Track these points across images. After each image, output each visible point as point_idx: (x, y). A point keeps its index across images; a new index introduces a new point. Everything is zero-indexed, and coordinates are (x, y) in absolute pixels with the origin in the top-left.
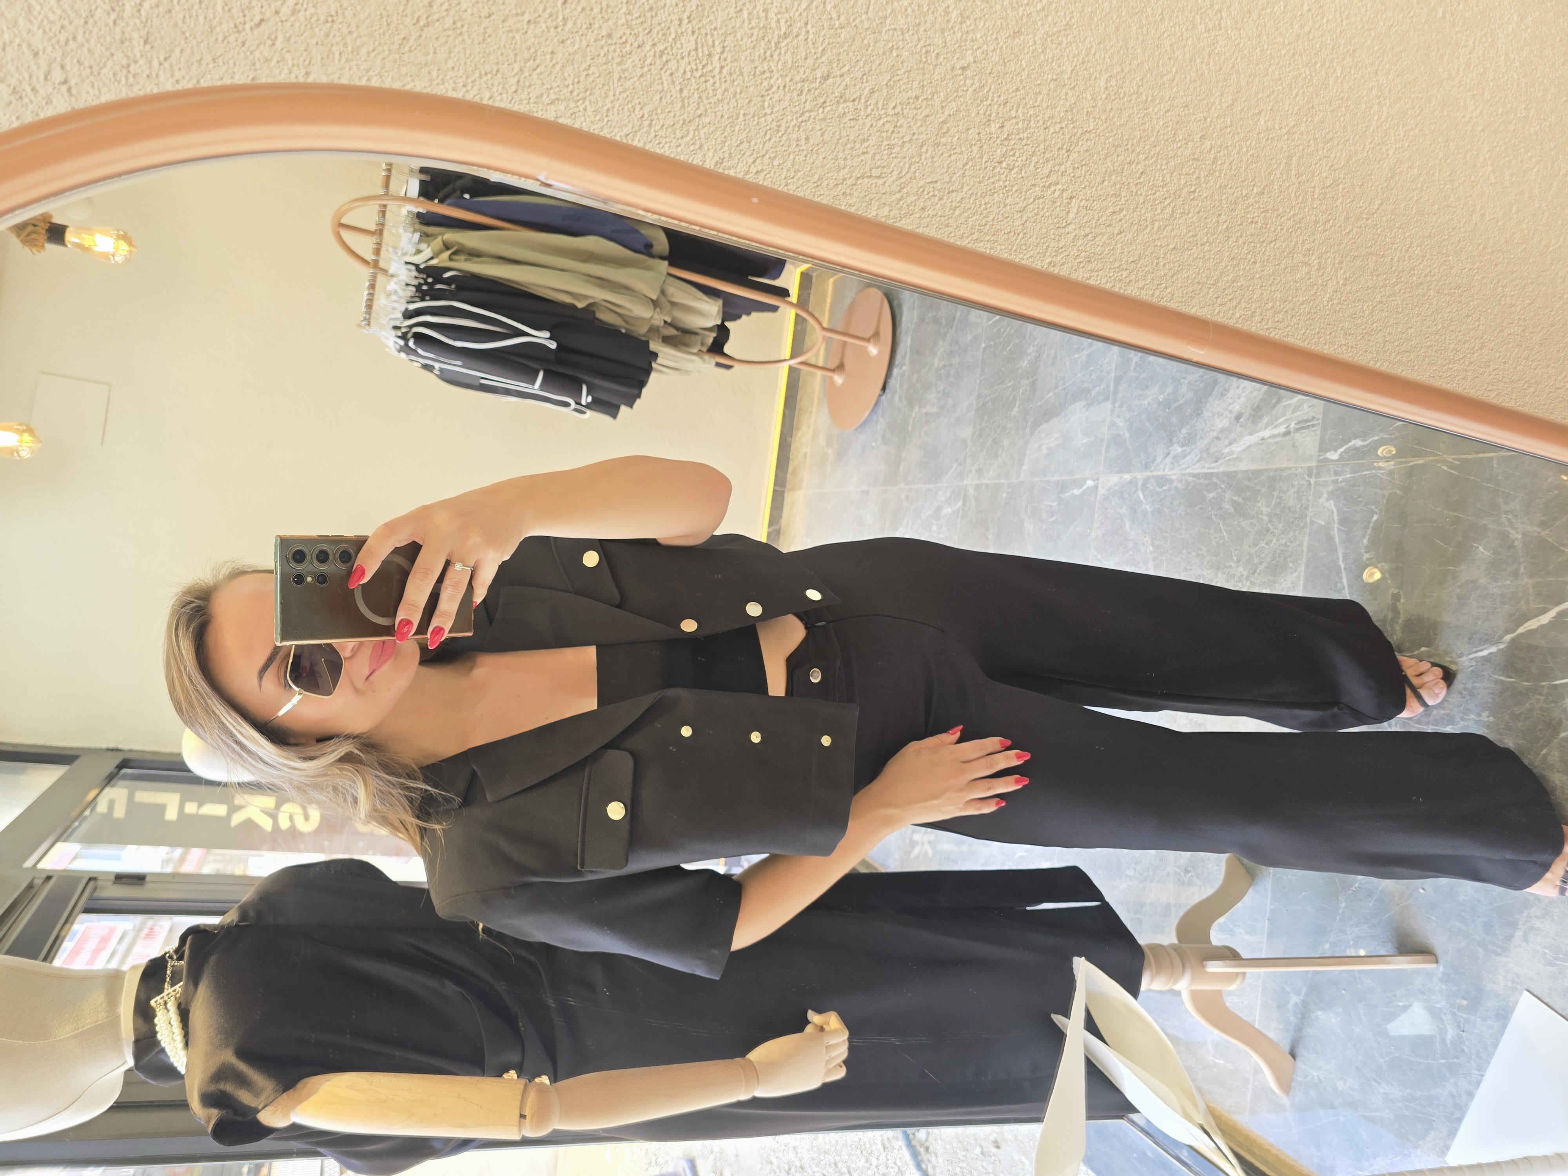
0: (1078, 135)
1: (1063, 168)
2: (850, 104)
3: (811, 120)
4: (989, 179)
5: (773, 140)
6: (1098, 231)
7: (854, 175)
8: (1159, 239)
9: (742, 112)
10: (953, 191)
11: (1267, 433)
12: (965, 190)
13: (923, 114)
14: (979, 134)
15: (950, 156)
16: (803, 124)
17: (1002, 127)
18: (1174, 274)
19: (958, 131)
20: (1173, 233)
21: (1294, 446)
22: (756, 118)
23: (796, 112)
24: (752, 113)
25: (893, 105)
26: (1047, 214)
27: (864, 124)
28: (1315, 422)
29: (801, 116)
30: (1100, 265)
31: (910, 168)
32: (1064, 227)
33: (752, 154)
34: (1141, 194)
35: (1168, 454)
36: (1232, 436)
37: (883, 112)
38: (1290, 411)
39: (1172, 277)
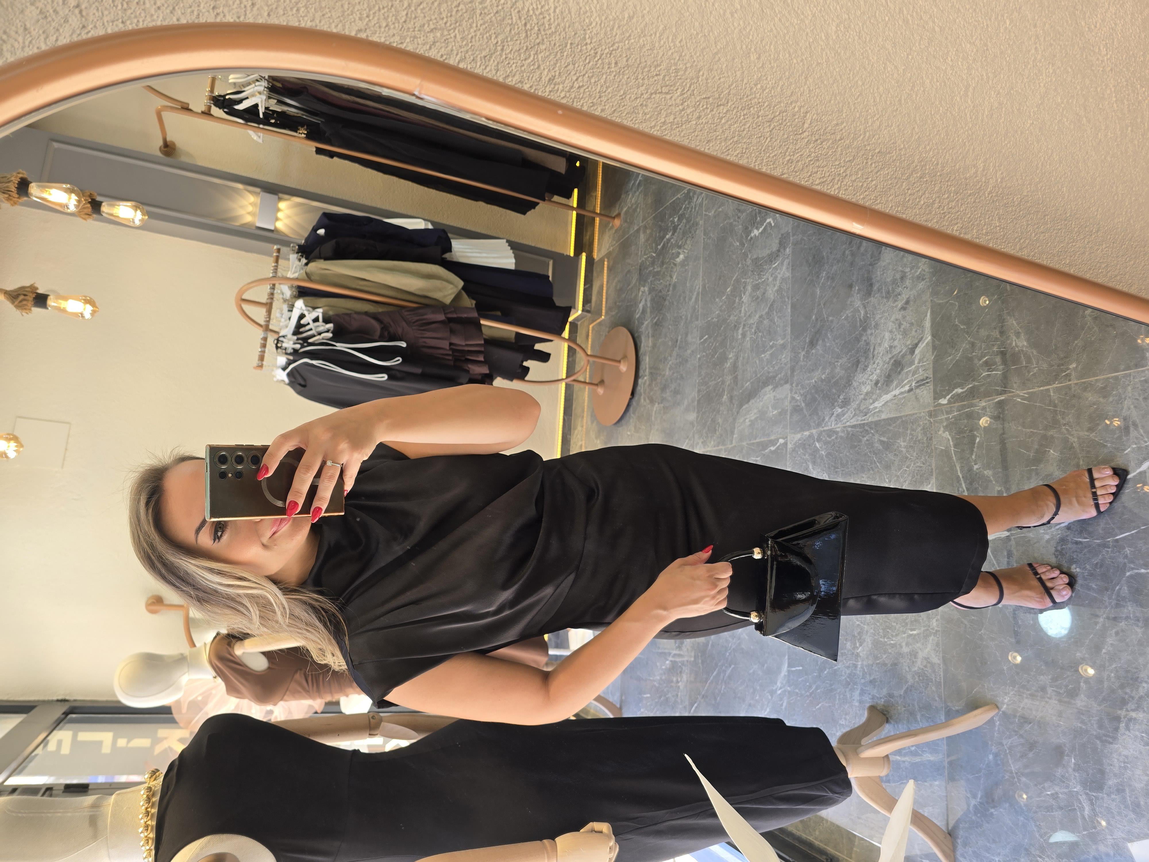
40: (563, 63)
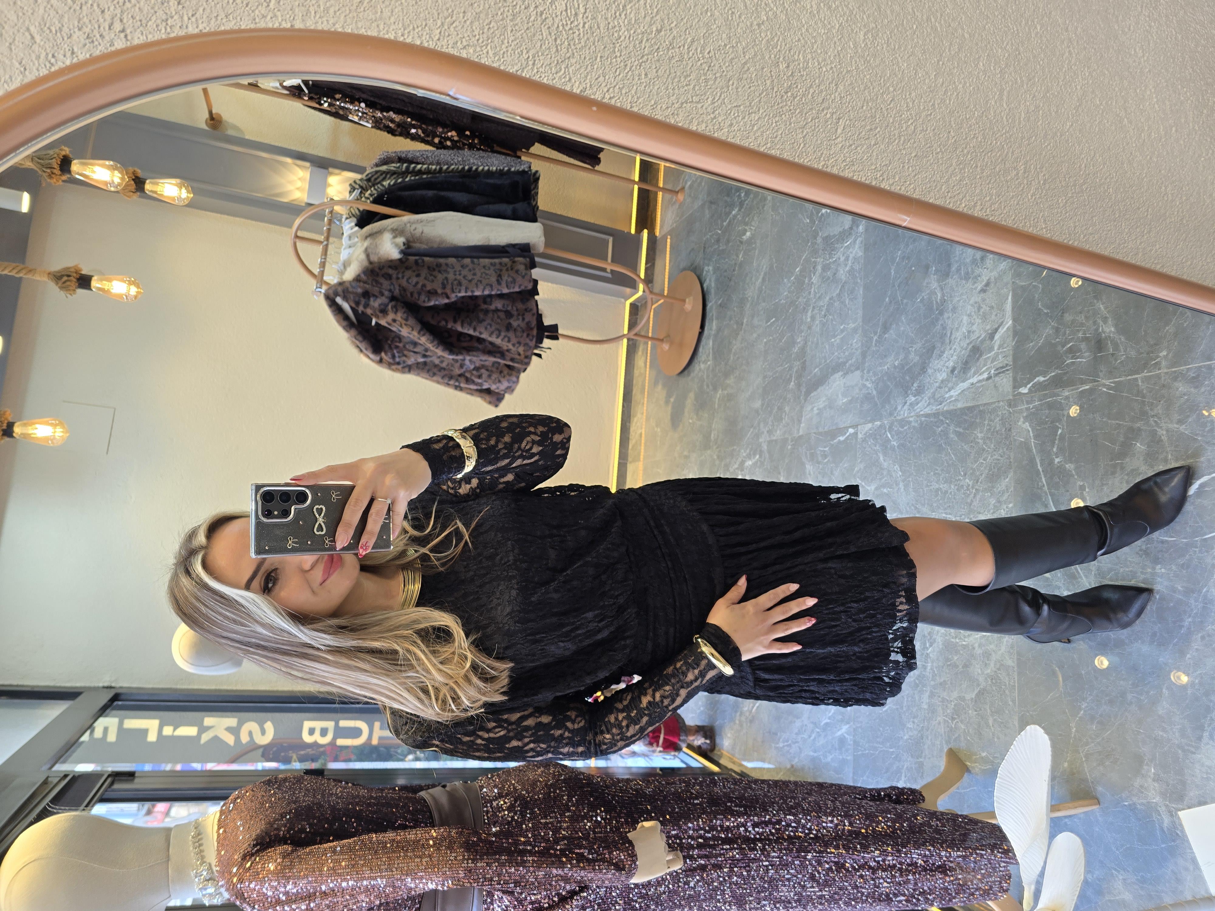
2: (677, 50)
3: (649, 61)
4: (778, 104)
5: (621, 76)
6: (859, 142)
7: (680, 101)
8: (904, 149)
10: (752, 113)
11: (974, 380)
15: (750, 87)
16: (643, 64)
18: (916, 174)
20: (915, 145)
21: (996, 387)
23: (638, 55)
24: (606, 55)
26: (821, 130)
28: (1008, 368)
31: (720, 96)
32: (833, 140)
35: (905, 403)
36: (950, 385)
38: (989, 362)
40: (594, 74)
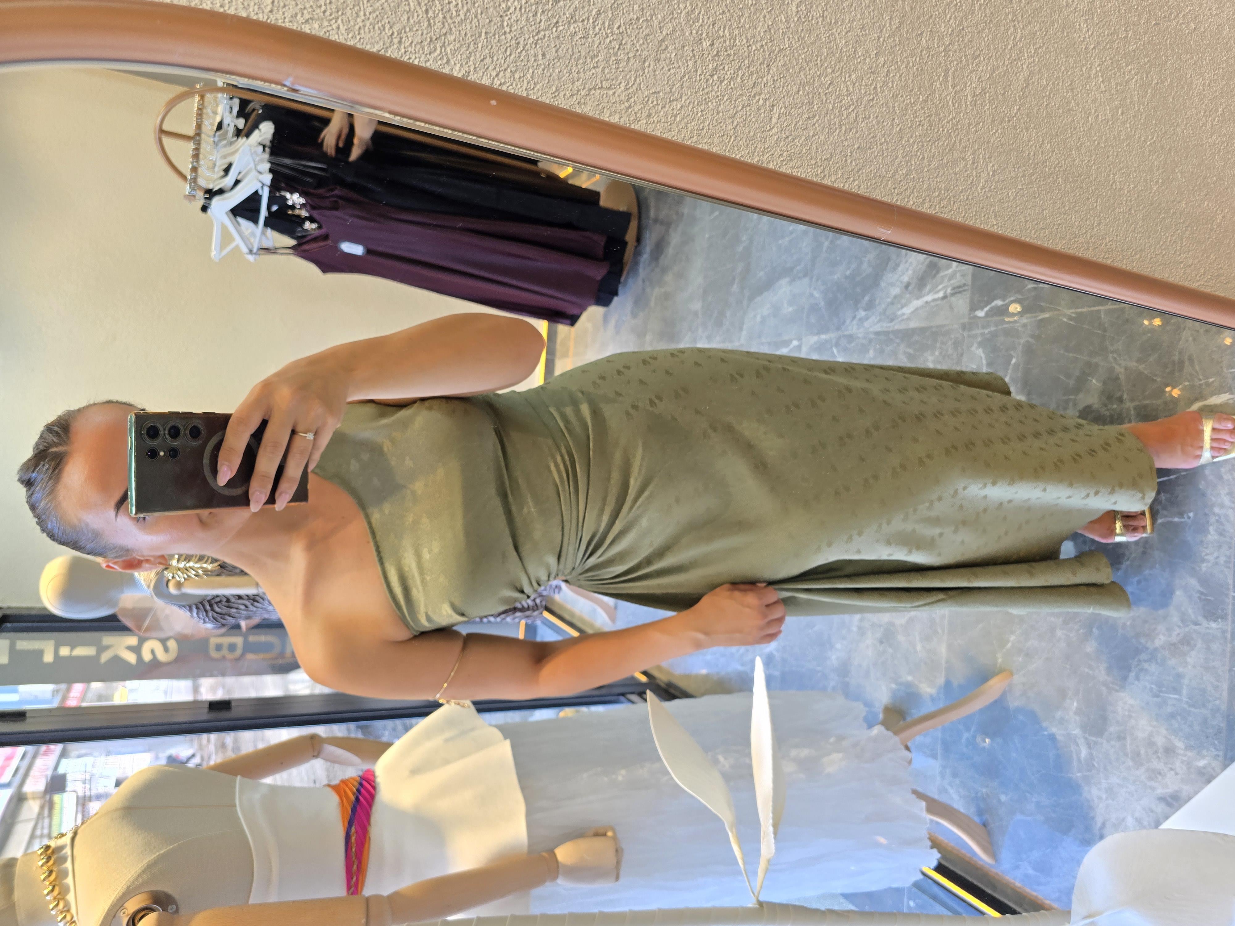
0: (776, 52)
1: (765, 79)
2: (580, 24)
3: (546, 39)
4: (703, 89)
5: (512, 57)
6: (796, 133)
7: (587, 86)
8: (846, 140)
9: (484, 31)
10: (673, 100)
11: (929, 298)
12: (683, 100)
13: (644, 33)
14: (693, 50)
15: (669, 70)
16: (540, 42)
17: (712, 45)
18: (860, 169)
19: (675, 48)
20: (858, 135)
21: (951, 308)
22: (497, 36)
23: (533, 31)
24: (493, 31)
25: (619, 24)
26: (754, 120)
27: (593, 41)
28: (966, 288)
29: (537, 35)
30: (799, 163)
31: (635, 80)
32: (768, 131)
33: (495, 68)
34: (830, 102)
35: (854, 317)
36: (903, 301)
37: (609, 31)
38: (946, 280)
39: (858, 171)
